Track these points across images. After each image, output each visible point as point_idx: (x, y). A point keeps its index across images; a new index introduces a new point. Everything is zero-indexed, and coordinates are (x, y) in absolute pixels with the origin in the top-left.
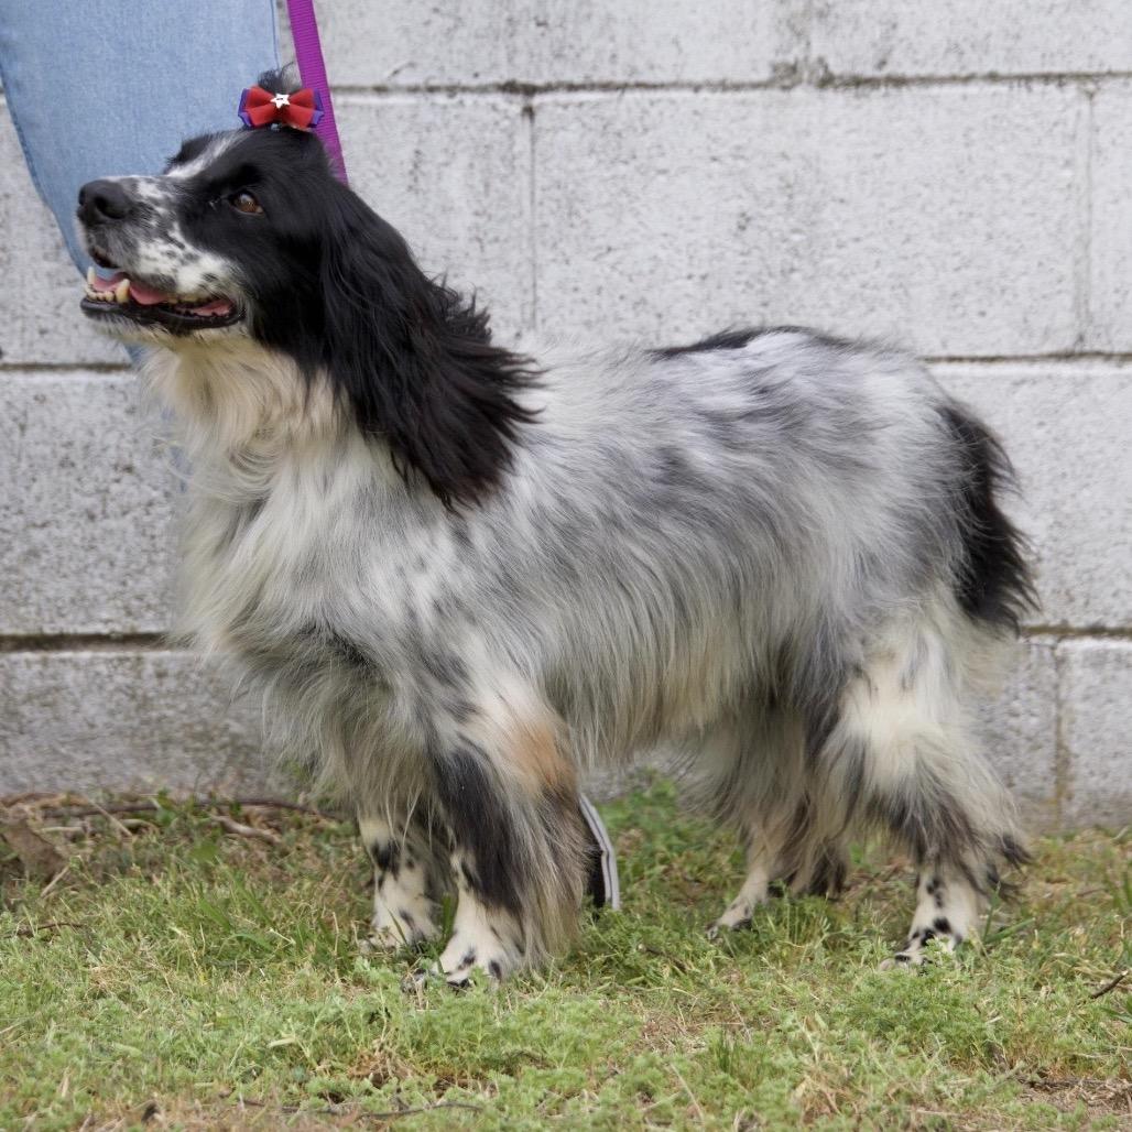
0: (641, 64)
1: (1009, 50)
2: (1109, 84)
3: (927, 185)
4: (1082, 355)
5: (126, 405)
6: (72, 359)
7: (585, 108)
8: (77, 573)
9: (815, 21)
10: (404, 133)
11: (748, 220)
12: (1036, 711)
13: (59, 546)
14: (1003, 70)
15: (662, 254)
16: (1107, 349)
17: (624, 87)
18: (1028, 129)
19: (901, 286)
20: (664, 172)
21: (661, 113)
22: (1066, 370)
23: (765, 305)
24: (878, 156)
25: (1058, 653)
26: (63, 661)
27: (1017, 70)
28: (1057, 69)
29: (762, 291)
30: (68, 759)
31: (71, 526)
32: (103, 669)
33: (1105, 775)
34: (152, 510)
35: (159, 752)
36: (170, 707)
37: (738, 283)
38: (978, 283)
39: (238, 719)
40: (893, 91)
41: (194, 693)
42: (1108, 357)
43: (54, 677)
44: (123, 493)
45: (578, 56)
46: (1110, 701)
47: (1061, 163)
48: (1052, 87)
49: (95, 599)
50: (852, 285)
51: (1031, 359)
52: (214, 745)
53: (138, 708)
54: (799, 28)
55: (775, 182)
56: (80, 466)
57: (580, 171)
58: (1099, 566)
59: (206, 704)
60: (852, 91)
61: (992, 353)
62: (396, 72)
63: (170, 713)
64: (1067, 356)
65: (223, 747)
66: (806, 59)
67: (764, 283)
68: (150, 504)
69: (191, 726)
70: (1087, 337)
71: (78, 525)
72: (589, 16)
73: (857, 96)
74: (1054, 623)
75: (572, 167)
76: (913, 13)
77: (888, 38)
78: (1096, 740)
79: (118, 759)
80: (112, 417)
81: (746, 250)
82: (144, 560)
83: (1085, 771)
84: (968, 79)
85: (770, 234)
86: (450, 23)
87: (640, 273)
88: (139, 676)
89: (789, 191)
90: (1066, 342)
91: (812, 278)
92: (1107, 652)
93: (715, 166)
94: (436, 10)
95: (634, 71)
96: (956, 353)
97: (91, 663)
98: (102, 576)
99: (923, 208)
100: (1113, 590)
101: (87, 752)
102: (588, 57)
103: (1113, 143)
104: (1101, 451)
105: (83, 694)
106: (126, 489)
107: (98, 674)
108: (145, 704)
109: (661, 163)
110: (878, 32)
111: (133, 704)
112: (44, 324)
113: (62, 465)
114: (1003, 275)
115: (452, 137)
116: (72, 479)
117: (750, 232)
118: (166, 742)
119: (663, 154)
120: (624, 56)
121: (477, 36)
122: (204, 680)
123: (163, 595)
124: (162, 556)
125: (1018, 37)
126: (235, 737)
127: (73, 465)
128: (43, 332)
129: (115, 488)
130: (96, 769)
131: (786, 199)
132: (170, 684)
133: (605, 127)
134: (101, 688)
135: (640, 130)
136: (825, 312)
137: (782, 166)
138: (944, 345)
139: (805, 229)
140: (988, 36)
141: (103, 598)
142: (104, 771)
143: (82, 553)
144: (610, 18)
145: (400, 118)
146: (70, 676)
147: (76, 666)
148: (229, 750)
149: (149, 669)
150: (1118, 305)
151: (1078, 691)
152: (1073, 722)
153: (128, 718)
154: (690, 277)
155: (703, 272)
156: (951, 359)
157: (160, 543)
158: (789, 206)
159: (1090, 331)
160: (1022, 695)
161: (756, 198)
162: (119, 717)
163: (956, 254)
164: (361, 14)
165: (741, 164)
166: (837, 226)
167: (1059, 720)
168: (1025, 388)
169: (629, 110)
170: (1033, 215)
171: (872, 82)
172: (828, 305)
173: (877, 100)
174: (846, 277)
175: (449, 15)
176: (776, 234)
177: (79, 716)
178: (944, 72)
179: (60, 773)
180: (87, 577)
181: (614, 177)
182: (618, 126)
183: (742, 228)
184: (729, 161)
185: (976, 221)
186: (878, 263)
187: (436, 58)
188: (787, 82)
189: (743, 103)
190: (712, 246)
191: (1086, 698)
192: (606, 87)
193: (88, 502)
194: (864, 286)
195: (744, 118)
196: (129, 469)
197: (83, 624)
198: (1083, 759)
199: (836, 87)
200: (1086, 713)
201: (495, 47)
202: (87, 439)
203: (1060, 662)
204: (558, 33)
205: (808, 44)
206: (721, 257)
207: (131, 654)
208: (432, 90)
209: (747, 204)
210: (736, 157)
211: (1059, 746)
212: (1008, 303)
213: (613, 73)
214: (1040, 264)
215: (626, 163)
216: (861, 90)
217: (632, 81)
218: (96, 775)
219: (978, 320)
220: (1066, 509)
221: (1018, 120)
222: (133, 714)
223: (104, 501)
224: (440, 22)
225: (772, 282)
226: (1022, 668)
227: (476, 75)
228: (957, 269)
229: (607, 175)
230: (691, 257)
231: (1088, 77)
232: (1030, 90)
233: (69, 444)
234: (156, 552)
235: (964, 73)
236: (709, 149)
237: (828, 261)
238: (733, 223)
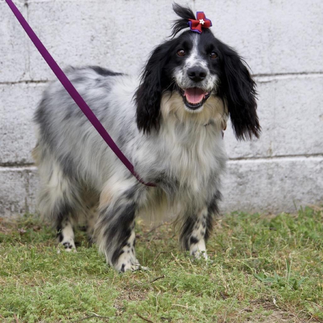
3: (147, 27)
7: (44, 4)
11: (94, 38)
15: (68, 48)
19: (140, 57)
20: (68, 23)
21: (67, 5)
24: (132, 18)
29: (99, 59)
37: (91, 57)
50: (125, 57)
55: (102, 26)
57: (43, 23)
67: (99, 57)
75: (40, 22)
81: (93, 47)
85: (101, 42)
87: (61, 54)
89: (106, 29)
91: (113, 55)
93: (84, 21)
99: (146, 34)
109: (67, 21)
115: (3, 13)
117: (95, 42)
119: (68, 18)
131: (105, 31)
133: (50, 10)
135: (61, 10)
137: (104, 21)
139: (111, 40)
154: (76, 55)
155: (80, 53)
158: (106, 34)
161: (96, 31)
165: (92, 21)
166: (120, 39)
169: (57, 4)
172: (118, 63)
174: (123, 55)
176: (102, 42)
181: (53, 25)
182: (54, 9)
183: (92, 40)
184: (88, 20)
186: (133, 51)
190: (83, 46)
194: (129, 57)
195: (92, 7)
206: (86, 49)
209: (93, 33)
210: (90, 19)
215: (56, 20)
225: (101, 56)
229: (51, 24)
230: (77, 49)
236: (82, 16)
237: (118, 50)
238: (89, 39)
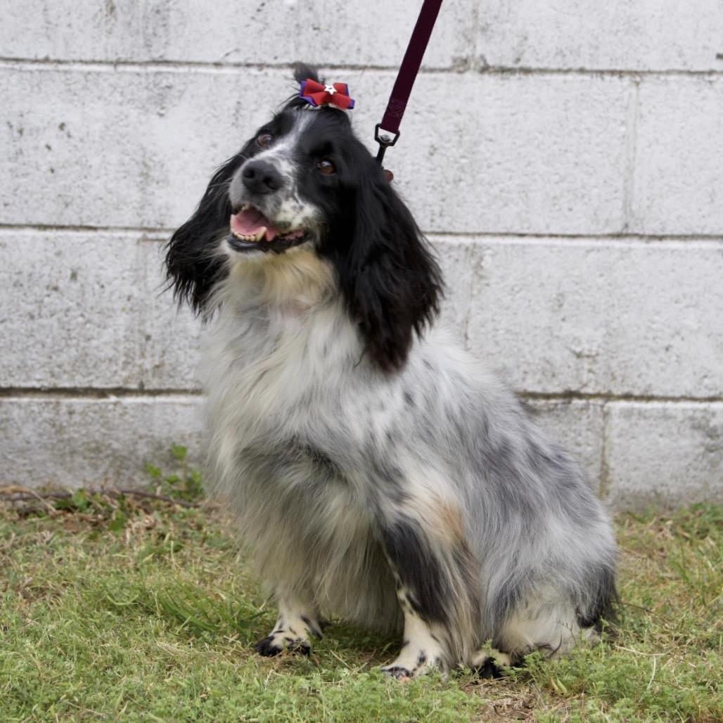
0: (375, 55)
1: (591, 55)
2: (648, 78)
3: (540, 133)
4: (627, 235)
5: (56, 250)
6: (23, 222)
8: (22, 351)
9: (479, 33)
10: (231, 91)
11: (435, 149)
12: (591, 443)
13: (11, 334)
14: (588, 67)
16: (641, 232)
17: (364, 68)
18: (601, 102)
19: (523, 192)
21: (386, 85)
22: (617, 244)
23: (443, 200)
24: (513, 114)
25: (605, 409)
26: (11, 403)
27: (596, 67)
28: (618, 68)
30: (13, 462)
31: (19, 323)
32: (35, 408)
33: (629, 481)
34: (69, 313)
35: (68, 459)
36: (75, 432)
37: (428, 187)
38: (569, 191)
39: (117, 440)
40: (523, 77)
41: (91, 424)
42: (641, 237)
43: (6, 413)
44: (52, 303)
45: (337, 48)
46: (633, 438)
47: (619, 122)
48: (616, 78)
49: (32, 366)
50: (495, 190)
51: (597, 237)
52: (101, 455)
53: (57, 432)
54: (469, 37)
55: (452, 128)
56: (26, 286)
58: (631, 359)
59: (98, 431)
60: (500, 75)
61: (575, 232)
62: (227, 55)
63: (76, 436)
64: (618, 236)
65: (107, 456)
66: (473, 56)
67: (443, 187)
68: (68, 310)
69: (88, 443)
70: (631, 225)
71: (23, 322)
72: (345, 25)
73: (502, 79)
74: (604, 391)
76: (537, 31)
77: (521, 45)
78: (625, 460)
79: (43, 463)
80: (47, 258)
81: (433, 167)
82: (63, 343)
83: (617, 478)
84: (568, 71)
85: (448, 159)
86: (261, 26)
88: (58, 413)
89: (460, 133)
90: (617, 228)
91: (472, 185)
92: (633, 409)
93: (417, 117)
94: (253, 18)
95: (370, 58)
96: (554, 232)
97: (29, 405)
98: (37, 352)
99: (538, 146)
100: (638, 373)
101: (25, 458)
102: (343, 50)
103: (650, 112)
104: (635, 292)
105: (23, 423)
106: (53, 300)
107: (33, 411)
108: (60, 430)
110: (516, 41)
111: (53, 430)
112: (7, 200)
113: (15, 285)
114: (583, 187)
115: (260, 95)
116: (20, 294)
117: (436, 157)
118: (73, 453)
120: (365, 49)
121: (277, 35)
122: (97, 416)
123: (74, 365)
124: (74, 342)
125: (597, 48)
126: (115, 451)
127: (22, 285)
128: (6, 205)
129: (47, 300)
130: (29, 468)
131: (457, 138)
132: (76, 418)
134: (34, 420)
135: (373, 93)
136: (479, 205)
137: (456, 118)
138: (548, 227)
139: (468, 155)
140: (580, 46)
141: (37, 366)
142: (34, 470)
143: (25, 339)
144: (357, 27)
145: (229, 82)
146: (16, 413)
147: (19, 406)
148: (111, 459)
149: (64, 409)
150: (648, 207)
151: (616, 432)
152: (612, 449)
153: (49, 439)
155: (407, 179)
156: (551, 236)
157: (73, 334)
158: (460, 142)
159: (631, 222)
160: (584, 434)
161: (441, 137)
162: (45, 437)
163: (557, 174)
164: (208, 19)
165: (433, 116)
166: (488, 155)
167: (603, 449)
168: (592, 255)
169: (367, 82)
170: (601, 152)
171: (511, 71)
172: (480, 202)
173: (514, 81)
174: (491, 185)
175: (260, 21)
176: (451, 159)
177: (21, 436)
178: (554, 66)
179: (8, 470)
180: (28, 353)
182: (360, 91)
183: (432, 154)
184: (425, 114)
185: (569, 155)
186: (510, 178)
187: (252, 47)
188: (461, 69)
189: (435, 80)
190: (413, 164)
191: (620, 436)
192: (353, 67)
193: (30, 308)
194: (502, 191)
195: (435, 89)
196: (56, 289)
197: (24, 381)
198: (616, 471)
199: (490, 73)
200: (620, 445)
201: (288, 42)
202: (31, 270)
203: (606, 415)
204: (326, 34)
205: (475, 47)
206: (418, 171)
207: (53, 399)
208: (248, 65)
209: (435, 140)
210: (430, 112)
211: (603, 463)
212: (586, 204)
213: (359, 60)
214: (605, 182)
215: (363, 113)
216: (505, 75)
217: (369, 64)
218: (30, 472)
219: (567, 213)
220: (614, 325)
221: (595, 97)
222: (53, 436)
223: (40, 307)
224: (256, 26)
225: (448, 187)
226: (584, 417)
227: (276, 58)
228: (557, 183)
231: (636, 73)
232: (603, 79)
233: (20, 273)
234: (70, 339)
235: (565, 68)
236: (413, 107)
237: (481, 176)
238: (426, 151)
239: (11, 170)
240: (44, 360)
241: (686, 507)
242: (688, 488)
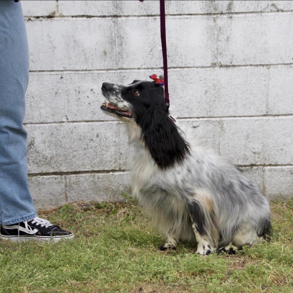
0: (187, 63)
1: (254, 60)
2: (272, 66)
3: (239, 85)
4: (267, 115)
5: (91, 128)
6: (81, 120)
7: (177, 72)
8: (83, 160)
9: (219, 55)
10: (143, 77)
11: (207, 91)
12: (260, 180)
13: (79, 155)
14: (253, 64)
15: (191, 98)
16: (272, 114)
17: (184, 67)
18: (258, 75)
19: (235, 103)
20: (191, 83)
21: (191, 72)
22: (265, 118)
23: (210, 107)
24: (230, 80)
25: (263, 169)
26: (80, 176)
27: (256, 64)
28: (262, 64)
29: (210, 104)
30: (81, 194)
31: (81, 151)
32: (87, 177)
33: (272, 191)
34: (96, 148)
35: (98, 192)
36: (100, 184)
37: (205, 103)
38: (249, 102)
39: (113, 186)
40: (233, 68)
41: (105, 181)
42: (272, 115)
43: (78, 179)
44: (91, 144)
45: (175, 62)
46: (273, 178)
47: (263, 80)
48: (262, 67)
49: (86, 164)
50: (226, 103)
51: (258, 116)
52: (108, 191)
53: (94, 184)
54: (216, 56)
55: (212, 84)
56: (83, 140)
57: (176, 83)
58: (271, 153)
59: (107, 183)
60: (226, 68)
61: (251, 115)
62: (142, 65)
63: (100, 185)
64: (265, 115)
65: (110, 191)
66: (217, 62)
68: (96, 146)
69: (104, 187)
70: (269, 112)
71: (83, 151)
72: (177, 55)
73: (227, 69)
74: (263, 164)
75: (174, 82)
76: (237, 54)
77: (232, 58)
78: (270, 185)
79: (91, 194)
80: (89, 131)
81: (207, 97)
82: (95, 157)
83: (268, 190)
84: (247, 65)
85: (211, 94)
86: (152, 56)
87: (187, 102)
88: (94, 178)
89: (214, 86)
90: (265, 113)
91: (219, 102)
92: (272, 169)
93: (201, 82)
94: (149, 54)
95: (186, 64)
96: (245, 115)
97: (85, 176)
98: (87, 160)
99: (239, 89)
100: (273, 158)
101: (85, 193)
102: (177, 62)
103: (273, 77)
104: (271, 133)
105: (84, 182)
106: (92, 144)
107: (87, 178)
108: (96, 183)
109: (191, 81)
110: (230, 57)
111: (93, 184)
112: (76, 113)
113: (79, 140)
114: (253, 101)
116: (81, 142)
117: (208, 94)
118: (100, 190)
119: (191, 80)
120: (184, 62)
121: (157, 59)
122: (107, 179)
123: (99, 163)
124: (99, 156)
125: (256, 58)
126: (113, 189)
127: (82, 140)
128: (75, 115)
129: (89, 144)
130: (87, 196)
131: (214, 88)
132: (100, 180)
133: (181, 75)
134: (87, 181)
135: (187, 75)
136: (221, 108)
137: (213, 82)
138: (243, 114)
139: (217, 93)
140: (250, 58)
141: (87, 164)
142: (88, 196)
143: (83, 156)
144: (181, 55)
145: (142, 74)
146: (81, 179)
147: (83, 177)
148: (112, 192)
149: (96, 177)
150: (274, 106)
151: (267, 176)
152: (266, 182)
153: (92, 186)
154: (196, 102)
155: (199, 101)
156: (244, 116)
157: (98, 154)
158: (215, 89)
159: (269, 111)
160: (257, 177)
161: (208, 87)
162: (91, 186)
163: (245, 97)
164: (135, 55)
165: (206, 81)
166: (223, 92)
167: (264, 181)
168: (257, 121)
169: (185, 72)
170: (258, 90)
171: (229, 66)
172: (222, 107)
173: (230, 69)
175: (151, 55)
177: (83, 186)
178: (242, 64)
179: (80, 197)
180: (84, 161)
181: (182, 84)
182: (183, 75)
183: (206, 93)
184: (204, 81)
185: (249, 91)
186: (231, 99)
187: (149, 63)
188: (214, 66)
189: (206, 70)
190: (200, 96)
191: (268, 177)
192: (181, 68)
193: (85, 146)
194: (228, 103)
195: (206, 73)
196: (92, 140)
197: (84, 169)
198: (268, 188)
199: (223, 67)
200: (269, 180)
201: (160, 61)
202: (84, 135)
203: (264, 171)
204: (172, 58)
205: (218, 59)
206: (202, 98)
207: (93, 174)
208: (148, 69)
209: (207, 89)
210: (205, 80)
211: (264, 186)
212: (254, 106)
213: (182, 65)
214: (260, 99)
215: (184, 81)
216: (228, 68)
217: (186, 66)
218: (86, 197)
219: (249, 109)
220: (265, 143)
221: (256, 73)
222: (93, 185)
223: (87, 146)
224: (150, 56)
225: (212, 103)
226: (257, 172)
227: (156, 66)
228: (245, 100)
229: (181, 84)
230: (197, 99)
231: (268, 65)
232: (258, 67)
233: (81, 136)
234: (97, 155)
235: (246, 64)
236: (200, 79)
237: (222, 99)
238: (204, 92)
239: (77, 104)
240: (90, 162)
241: (290, 198)
242: (291, 192)
